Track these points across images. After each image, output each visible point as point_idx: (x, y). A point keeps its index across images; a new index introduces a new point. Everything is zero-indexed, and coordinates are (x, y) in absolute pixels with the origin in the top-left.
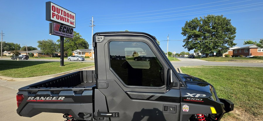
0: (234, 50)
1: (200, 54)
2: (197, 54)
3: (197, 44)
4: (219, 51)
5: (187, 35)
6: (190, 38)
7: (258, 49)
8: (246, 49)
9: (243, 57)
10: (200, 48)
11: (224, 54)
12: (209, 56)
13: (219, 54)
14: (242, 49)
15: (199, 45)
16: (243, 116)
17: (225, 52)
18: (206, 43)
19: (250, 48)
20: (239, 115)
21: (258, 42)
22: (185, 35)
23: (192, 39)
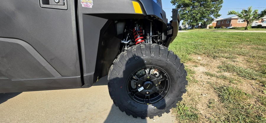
0: (217, 21)
1: (187, 26)
2: (184, 26)
3: (185, 14)
4: (205, 22)
5: (177, 4)
6: (179, 8)
7: (238, 20)
8: (228, 21)
9: (224, 28)
10: (188, 19)
11: (208, 26)
12: (195, 28)
13: (204, 26)
14: (225, 20)
15: (187, 16)
16: (204, 60)
17: (209, 24)
18: (193, 13)
19: (232, 19)
20: (199, 60)
21: (240, 13)
22: (174, 4)
23: (181, 9)
